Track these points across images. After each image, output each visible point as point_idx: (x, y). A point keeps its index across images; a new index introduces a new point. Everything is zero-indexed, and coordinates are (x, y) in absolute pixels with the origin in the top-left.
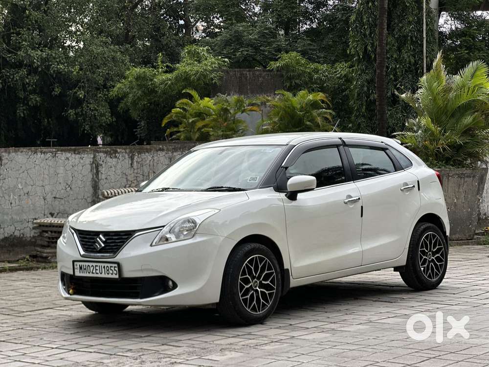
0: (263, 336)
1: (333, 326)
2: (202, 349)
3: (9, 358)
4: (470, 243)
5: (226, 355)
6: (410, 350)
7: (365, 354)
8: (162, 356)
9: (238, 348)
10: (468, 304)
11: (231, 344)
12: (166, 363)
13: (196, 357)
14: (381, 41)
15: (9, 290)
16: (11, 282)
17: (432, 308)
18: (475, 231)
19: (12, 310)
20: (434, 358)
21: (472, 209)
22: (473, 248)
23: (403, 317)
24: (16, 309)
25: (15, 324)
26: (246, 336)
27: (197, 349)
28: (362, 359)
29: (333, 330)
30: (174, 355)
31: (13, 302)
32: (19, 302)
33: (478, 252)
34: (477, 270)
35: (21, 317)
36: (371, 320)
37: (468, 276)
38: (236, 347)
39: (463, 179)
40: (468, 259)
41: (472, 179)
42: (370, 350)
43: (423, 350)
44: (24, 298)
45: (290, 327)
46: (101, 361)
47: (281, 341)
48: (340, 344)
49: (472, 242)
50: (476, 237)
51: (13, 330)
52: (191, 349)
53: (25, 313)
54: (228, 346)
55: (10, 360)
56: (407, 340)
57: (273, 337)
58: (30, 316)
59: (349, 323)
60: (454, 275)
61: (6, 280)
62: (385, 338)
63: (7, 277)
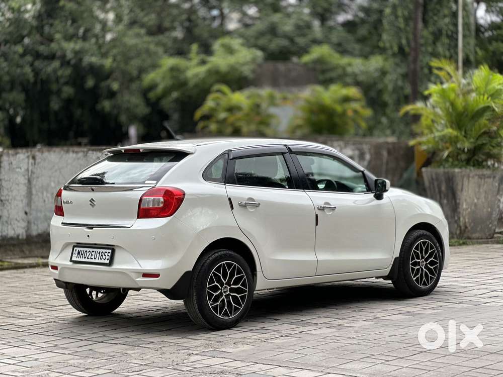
0: (274, 331)
1: (340, 322)
2: (218, 342)
3: (42, 349)
4: (490, 242)
5: (238, 348)
6: (404, 344)
7: (364, 348)
8: (181, 348)
9: (251, 341)
10: (471, 302)
11: (244, 338)
12: (184, 354)
13: (212, 349)
14: (415, 35)
15: (43, 285)
16: (44, 277)
17: (435, 306)
18: (495, 230)
19: (45, 304)
20: (425, 352)
21: (492, 209)
22: (491, 247)
23: (408, 314)
24: (48, 303)
25: (49, 317)
26: (259, 331)
27: (213, 342)
28: (360, 352)
29: (340, 325)
30: (192, 348)
31: (46, 297)
32: (51, 296)
33: (495, 251)
34: (489, 269)
35: (53, 311)
36: (377, 316)
37: (479, 275)
38: (248, 340)
39: (483, 180)
40: (483, 258)
41: (492, 179)
42: (369, 344)
43: (416, 345)
44: (56, 292)
45: (301, 322)
46: (126, 352)
47: (291, 336)
48: (343, 338)
49: (491, 241)
50: (495, 236)
51: (46, 323)
52: (207, 342)
53: (57, 307)
54: (241, 340)
55: (43, 350)
56: (405, 335)
57: (283, 332)
58: (62, 310)
59: (356, 319)
60: (466, 274)
61: (40, 276)
62: (385, 334)
63: (40, 272)
